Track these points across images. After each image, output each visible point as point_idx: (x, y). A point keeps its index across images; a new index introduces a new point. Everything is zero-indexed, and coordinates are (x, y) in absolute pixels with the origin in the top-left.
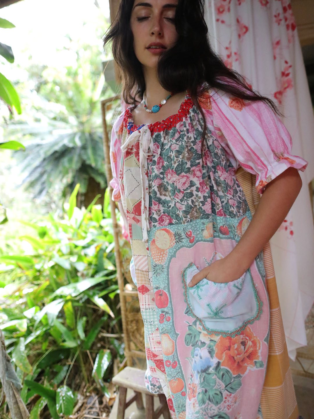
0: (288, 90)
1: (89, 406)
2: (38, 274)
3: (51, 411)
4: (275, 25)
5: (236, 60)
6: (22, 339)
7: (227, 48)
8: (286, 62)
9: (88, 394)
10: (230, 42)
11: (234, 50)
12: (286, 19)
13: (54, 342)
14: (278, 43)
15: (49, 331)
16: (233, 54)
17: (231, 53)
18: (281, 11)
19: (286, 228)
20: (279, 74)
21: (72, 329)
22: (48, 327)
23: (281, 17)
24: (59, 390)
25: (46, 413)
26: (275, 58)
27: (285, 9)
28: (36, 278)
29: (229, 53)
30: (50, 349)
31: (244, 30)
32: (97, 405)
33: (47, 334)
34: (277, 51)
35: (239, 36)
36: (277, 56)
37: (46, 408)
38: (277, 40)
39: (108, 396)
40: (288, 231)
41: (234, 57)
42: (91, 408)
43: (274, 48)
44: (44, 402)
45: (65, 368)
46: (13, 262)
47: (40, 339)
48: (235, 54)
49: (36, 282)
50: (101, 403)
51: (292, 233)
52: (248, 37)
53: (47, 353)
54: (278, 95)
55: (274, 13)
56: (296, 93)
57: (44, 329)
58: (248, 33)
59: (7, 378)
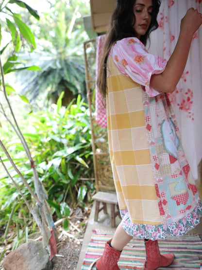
0: (195, 39)
1: (77, 213)
2: (40, 145)
3: (58, 214)
5: (167, 21)
7: (161, 14)
9: (75, 208)
10: (163, 10)
11: (165, 15)
13: (54, 182)
15: (52, 176)
16: (165, 18)
17: (163, 17)
19: (190, 117)
21: (65, 174)
22: (52, 173)
24: (61, 205)
25: (55, 216)
28: (39, 148)
30: (53, 186)
31: (172, 3)
32: (81, 213)
33: (50, 178)
35: (169, 7)
37: (55, 214)
39: (86, 209)
40: (191, 118)
42: (78, 214)
44: (54, 210)
45: (62, 195)
46: (27, 137)
47: (47, 179)
48: (166, 17)
49: (40, 150)
50: (83, 212)
51: (193, 119)
52: (173, 7)
53: (51, 188)
56: (199, 41)
57: (50, 174)
58: (174, 5)
59: (41, 193)
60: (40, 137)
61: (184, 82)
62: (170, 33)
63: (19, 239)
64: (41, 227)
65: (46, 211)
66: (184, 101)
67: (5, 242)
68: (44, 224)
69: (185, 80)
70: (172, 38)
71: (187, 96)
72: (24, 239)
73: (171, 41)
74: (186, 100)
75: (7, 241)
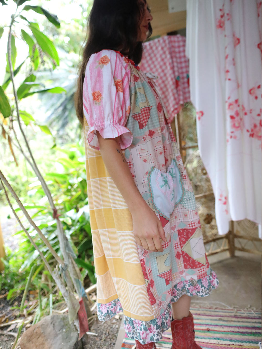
2: (69, 187)
3: (91, 278)
5: (228, 19)
6: (67, 231)
7: (221, 10)
10: (223, 5)
11: (226, 11)
15: (83, 227)
16: (226, 15)
17: (224, 14)
22: (84, 223)
25: (88, 280)
26: (259, 15)
28: (68, 191)
29: (222, 14)
30: (85, 240)
33: (82, 229)
34: (261, 10)
35: (231, 0)
37: (87, 277)
41: (226, 17)
43: (258, 8)
44: (86, 272)
47: (78, 232)
48: (228, 14)
49: (69, 194)
53: (83, 242)
54: (260, 46)
57: (81, 225)
59: (67, 251)
60: (68, 178)
61: (255, 100)
62: (234, 35)
63: (42, 310)
64: (66, 297)
65: (74, 274)
66: (255, 126)
67: (25, 312)
68: (70, 293)
69: (256, 98)
70: (237, 42)
71: (258, 119)
72: (47, 310)
73: (235, 46)
74: (258, 124)
75: (27, 311)
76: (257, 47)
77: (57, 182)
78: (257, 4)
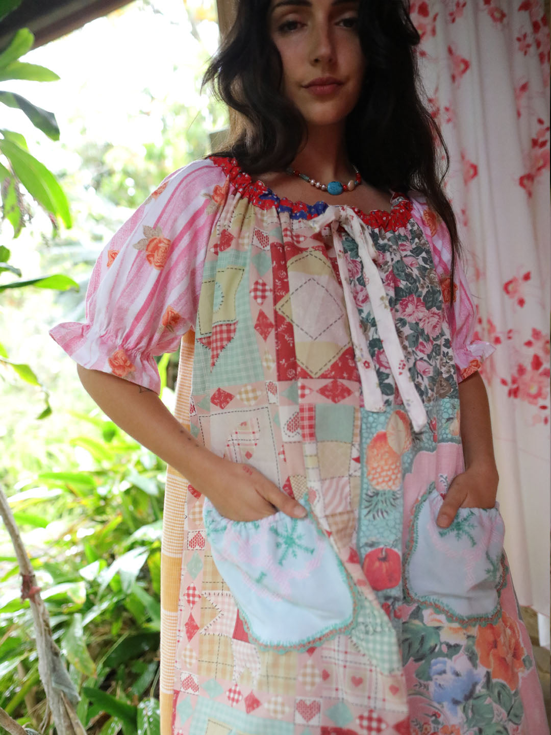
4: (519, 56)
5: (449, 120)
6: (78, 616)
7: (431, 101)
8: (541, 122)
10: (437, 90)
11: (444, 103)
12: (538, 45)
13: (131, 622)
14: (524, 88)
15: (123, 603)
16: (442, 110)
17: (438, 109)
18: (529, 29)
19: (545, 420)
20: (527, 144)
22: (121, 596)
23: (530, 40)
24: (141, 705)
26: (519, 114)
27: (536, 27)
28: (100, 511)
29: (434, 109)
30: (126, 634)
31: (462, 66)
33: (119, 608)
34: (523, 102)
35: (453, 78)
36: (523, 111)
38: (523, 82)
41: (444, 115)
43: (517, 98)
44: (119, 725)
45: (152, 667)
46: (60, 483)
47: (107, 617)
48: (447, 109)
52: (469, 80)
53: (121, 640)
54: (525, 182)
55: (516, 35)
57: (115, 600)
58: (468, 72)
59: (54, 684)
61: (518, 307)
62: (463, 157)
66: (521, 370)
69: (521, 302)
70: (472, 172)
71: (530, 352)
73: (466, 182)
74: (528, 365)
76: (518, 182)
77: (72, 492)
78: (515, 90)
